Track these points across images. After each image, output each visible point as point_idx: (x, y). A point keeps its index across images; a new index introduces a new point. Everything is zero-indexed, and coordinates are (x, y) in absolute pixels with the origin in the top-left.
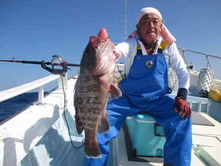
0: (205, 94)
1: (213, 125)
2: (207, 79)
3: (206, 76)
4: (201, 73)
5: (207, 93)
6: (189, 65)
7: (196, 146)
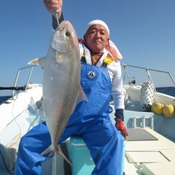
0: (148, 109)
1: (157, 140)
2: (149, 93)
3: (148, 90)
4: (143, 87)
5: (150, 107)
6: (131, 80)
7: (139, 164)
